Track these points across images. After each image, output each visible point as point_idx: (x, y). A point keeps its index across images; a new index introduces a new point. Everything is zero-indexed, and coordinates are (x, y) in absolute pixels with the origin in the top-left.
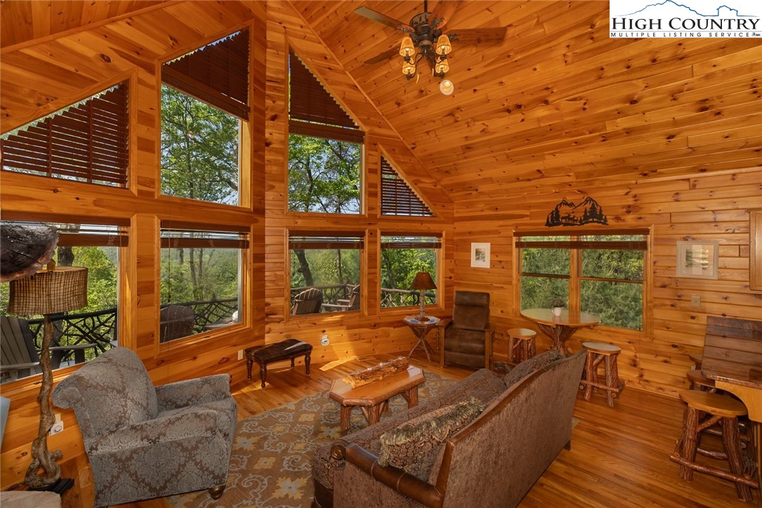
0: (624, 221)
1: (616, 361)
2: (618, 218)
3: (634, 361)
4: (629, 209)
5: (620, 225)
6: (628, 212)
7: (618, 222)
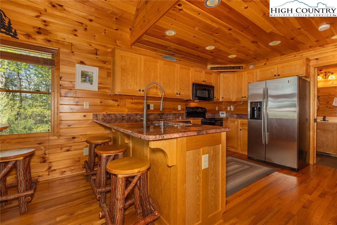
0: (34, 39)
1: (29, 163)
2: (28, 36)
3: (44, 158)
4: (39, 31)
5: (31, 42)
6: (39, 33)
7: (28, 38)
